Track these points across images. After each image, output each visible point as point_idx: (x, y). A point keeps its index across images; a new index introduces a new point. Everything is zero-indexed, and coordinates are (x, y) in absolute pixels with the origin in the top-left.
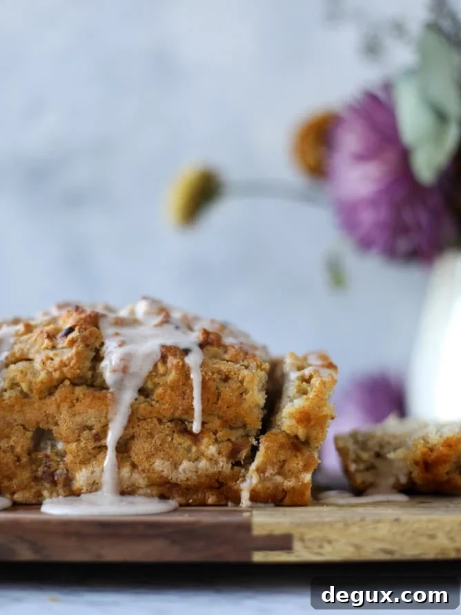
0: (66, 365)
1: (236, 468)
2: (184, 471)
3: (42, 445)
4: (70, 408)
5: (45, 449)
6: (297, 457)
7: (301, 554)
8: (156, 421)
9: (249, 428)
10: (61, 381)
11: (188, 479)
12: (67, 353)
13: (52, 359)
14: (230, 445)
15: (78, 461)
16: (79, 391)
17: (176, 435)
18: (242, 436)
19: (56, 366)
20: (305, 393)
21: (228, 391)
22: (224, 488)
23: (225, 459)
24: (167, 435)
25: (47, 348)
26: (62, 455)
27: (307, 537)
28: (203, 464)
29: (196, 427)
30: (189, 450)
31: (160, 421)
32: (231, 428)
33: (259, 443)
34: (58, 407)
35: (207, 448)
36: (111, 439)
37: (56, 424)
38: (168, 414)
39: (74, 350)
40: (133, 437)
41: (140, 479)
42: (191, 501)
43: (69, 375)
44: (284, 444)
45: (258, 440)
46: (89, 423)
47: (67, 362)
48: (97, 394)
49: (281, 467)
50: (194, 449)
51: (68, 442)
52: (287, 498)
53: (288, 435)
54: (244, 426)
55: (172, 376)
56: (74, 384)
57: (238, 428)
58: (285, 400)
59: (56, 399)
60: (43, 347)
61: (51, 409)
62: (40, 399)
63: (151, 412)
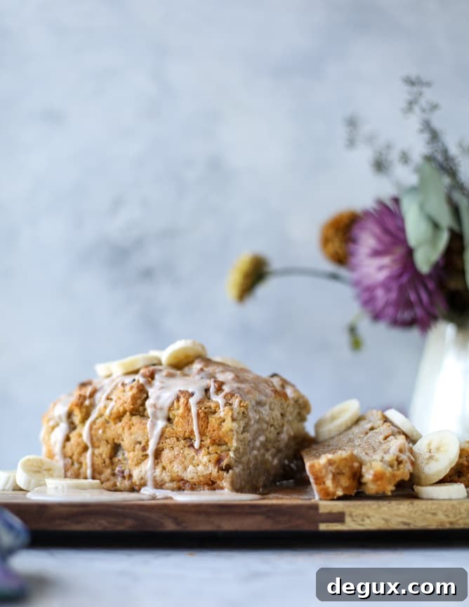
0: (126, 403)
2: (190, 472)
3: (117, 453)
4: (129, 430)
5: (119, 456)
8: (175, 439)
9: (229, 445)
10: (125, 413)
11: (193, 478)
12: (128, 395)
13: (121, 399)
14: (217, 456)
15: (134, 464)
16: (134, 419)
17: (186, 449)
18: (226, 450)
21: (213, 420)
22: (214, 485)
23: (213, 465)
24: (181, 448)
25: (120, 392)
26: (127, 460)
28: (201, 468)
29: (196, 445)
30: (193, 459)
31: (178, 439)
32: (218, 445)
34: (123, 429)
35: (203, 457)
36: (150, 451)
37: (123, 440)
38: (182, 435)
39: (132, 393)
40: (162, 449)
41: (166, 476)
43: (128, 409)
46: (139, 440)
48: (143, 421)
51: (129, 452)
54: (226, 444)
55: (182, 410)
56: (132, 415)
57: (222, 445)
59: (122, 424)
61: (120, 430)
62: (114, 423)
63: (172, 433)
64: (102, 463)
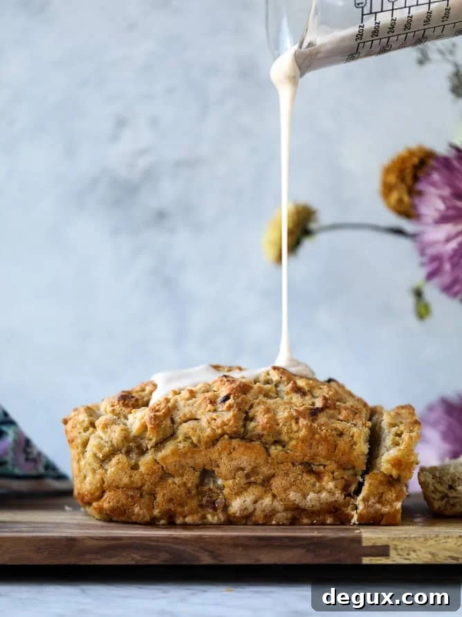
0: (226, 425)
1: (348, 498)
2: (311, 500)
3: (206, 481)
4: (229, 455)
5: (209, 484)
6: (391, 490)
7: (395, 559)
8: (290, 464)
9: (356, 469)
10: (222, 435)
11: (313, 506)
12: (226, 416)
13: (215, 420)
14: (344, 482)
15: (233, 493)
16: (235, 442)
17: (304, 475)
18: (353, 475)
19: (219, 425)
20: (397, 444)
21: (342, 443)
22: (339, 512)
23: (339, 492)
24: (299, 474)
25: (210, 411)
26: (222, 488)
27: (399, 548)
28: (324, 495)
30: (314, 485)
31: (293, 464)
32: (344, 469)
33: (364, 480)
34: (220, 454)
35: (327, 483)
37: (218, 466)
38: (299, 459)
39: (231, 413)
40: (274, 476)
41: (279, 506)
42: (315, 521)
43: (228, 432)
44: (383, 482)
45: (363, 478)
46: (242, 466)
47: (227, 423)
48: (248, 444)
49: (380, 498)
50: (318, 484)
51: (226, 479)
52: (384, 519)
53: (385, 474)
54: (354, 468)
55: (303, 433)
56: (231, 438)
57: (349, 469)
58: (383, 450)
59: (218, 449)
60: (207, 410)
61: (215, 456)
62: (206, 448)
63: (287, 458)
64: (186, 493)
